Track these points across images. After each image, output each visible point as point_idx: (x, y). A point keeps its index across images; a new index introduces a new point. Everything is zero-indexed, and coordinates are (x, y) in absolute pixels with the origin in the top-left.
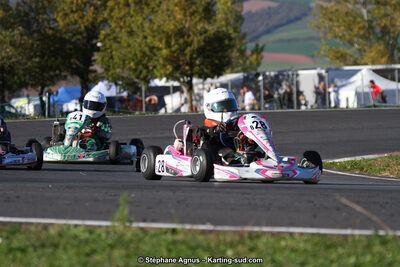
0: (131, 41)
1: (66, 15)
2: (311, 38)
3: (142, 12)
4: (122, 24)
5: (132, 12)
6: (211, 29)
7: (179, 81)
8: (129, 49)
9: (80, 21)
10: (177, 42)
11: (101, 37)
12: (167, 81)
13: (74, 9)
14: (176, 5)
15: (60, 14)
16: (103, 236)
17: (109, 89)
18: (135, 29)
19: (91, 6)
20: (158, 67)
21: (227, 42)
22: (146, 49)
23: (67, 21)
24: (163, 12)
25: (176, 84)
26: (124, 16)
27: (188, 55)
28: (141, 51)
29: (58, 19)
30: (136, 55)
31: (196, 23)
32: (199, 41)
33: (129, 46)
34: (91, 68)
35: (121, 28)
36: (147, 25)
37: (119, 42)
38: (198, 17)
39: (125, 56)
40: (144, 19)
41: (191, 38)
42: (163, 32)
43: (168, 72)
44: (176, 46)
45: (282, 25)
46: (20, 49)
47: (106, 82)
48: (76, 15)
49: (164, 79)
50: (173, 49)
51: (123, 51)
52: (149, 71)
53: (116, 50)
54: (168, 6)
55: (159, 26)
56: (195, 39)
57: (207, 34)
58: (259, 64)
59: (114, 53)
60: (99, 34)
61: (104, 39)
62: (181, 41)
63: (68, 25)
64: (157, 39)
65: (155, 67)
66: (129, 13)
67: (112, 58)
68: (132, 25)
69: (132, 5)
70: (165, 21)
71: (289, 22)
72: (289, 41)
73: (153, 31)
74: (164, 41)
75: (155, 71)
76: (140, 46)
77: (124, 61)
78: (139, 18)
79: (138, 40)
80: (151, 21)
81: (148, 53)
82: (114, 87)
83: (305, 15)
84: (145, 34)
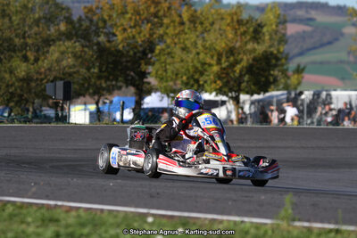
0: (184, 57)
1: (125, 30)
2: (342, 62)
3: (196, 31)
4: (176, 40)
5: (186, 30)
6: (260, 49)
7: (227, 96)
8: (182, 64)
9: (137, 36)
10: (227, 60)
11: (157, 52)
12: (217, 95)
13: (132, 24)
14: (228, 25)
15: (120, 29)
16: (270, 232)
17: (161, 101)
18: (189, 45)
19: (148, 22)
20: (209, 82)
21: (274, 61)
22: (199, 65)
23: (126, 35)
24: (215, 31)
25: (224, 98)
26: (178, 34)
27: (238, 71)
28: (194, 66)
29: (117, 33)
30: (188, 70)
31: (246, 43)
32: (248, 60)
33: (182, 61)
34: (145, 80)
35: (175, 44)
36: (200, 42)
37: (172, 57)
38: (248, 37)
39: (178, 70)
40: (198, 37)
41: (240, 56)
42: (215, 49)
43: (218, 87)
44: (227, 64)
45: (315, 48)
46: (80, 60)
47: (159, 94)
48: (134, 30)
49: (214, 94)
50: (224, 66)
51: (177, 65)
52: (199, 86)
53: (169, 64)
54: (220, 25)
55: (212, 44)
56: (245, 58)
57: (256, 54)
58: (299, 84)
59: (168, 67)
60: (155, 48)
61: (160, 53)
62: (232, 59)
63: (126, 39)
64: (209, 55)
65: (205, 82)
66: (183, 31)
67: (166, 71)
68: (186, 42)
69: (187, 23)
70: (217, 39)
71: (322, 45)
72: (321, 63)
73: (206, 49)
74: (215, 58)
75: (206, 85)
76: (192, 62)
77: (177, 75)
78: (192, 37)
79: (191, 56)
80: (203, 38)
81: (200, 68)
82: (166, 99)
83: (337, 39)
84: (198, 50)
